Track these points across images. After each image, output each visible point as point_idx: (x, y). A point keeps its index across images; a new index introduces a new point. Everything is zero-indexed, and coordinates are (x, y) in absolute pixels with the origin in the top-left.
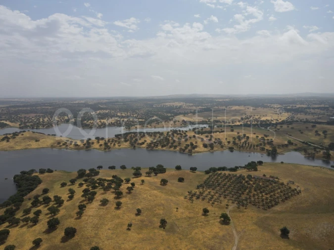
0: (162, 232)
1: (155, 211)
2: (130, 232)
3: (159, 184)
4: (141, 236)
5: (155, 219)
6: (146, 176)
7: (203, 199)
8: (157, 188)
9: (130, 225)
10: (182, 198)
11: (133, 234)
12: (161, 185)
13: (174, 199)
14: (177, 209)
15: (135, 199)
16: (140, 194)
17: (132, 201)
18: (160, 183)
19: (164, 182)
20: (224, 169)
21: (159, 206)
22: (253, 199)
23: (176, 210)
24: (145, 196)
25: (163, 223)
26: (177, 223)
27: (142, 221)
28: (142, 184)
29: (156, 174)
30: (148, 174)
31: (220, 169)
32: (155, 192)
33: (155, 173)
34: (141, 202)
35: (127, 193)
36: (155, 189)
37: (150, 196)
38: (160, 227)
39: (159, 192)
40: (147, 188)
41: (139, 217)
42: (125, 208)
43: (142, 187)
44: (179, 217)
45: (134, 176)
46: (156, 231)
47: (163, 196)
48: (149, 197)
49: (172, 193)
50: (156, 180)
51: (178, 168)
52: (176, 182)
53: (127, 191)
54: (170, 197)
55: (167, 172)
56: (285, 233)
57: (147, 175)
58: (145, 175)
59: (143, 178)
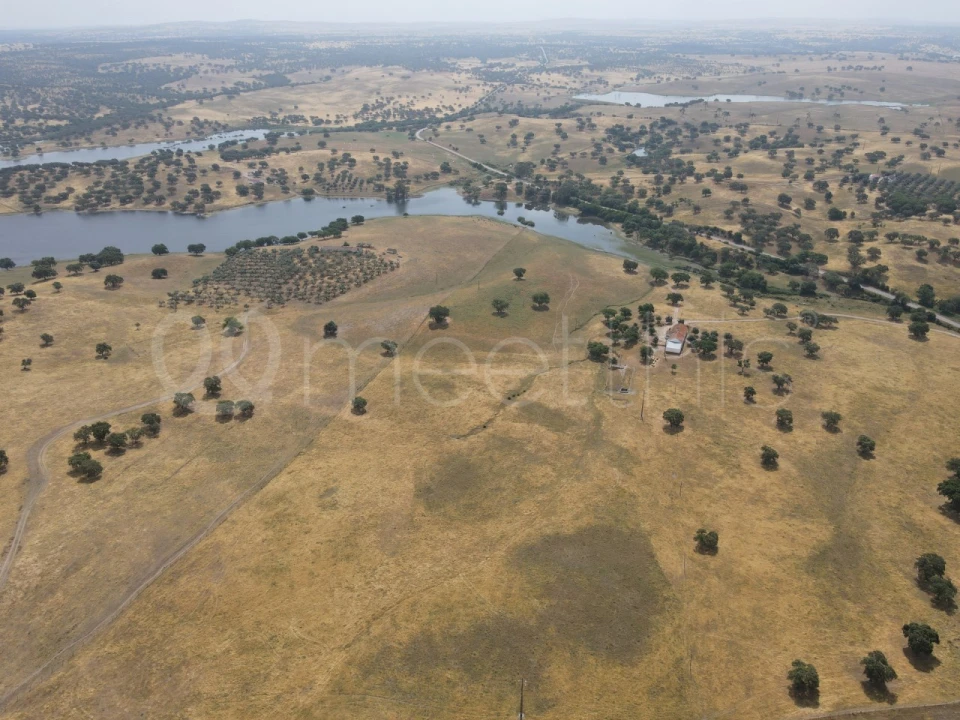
0: (102, 365)
1: (88, 335)
2: (28, 374)
3: (101, 287)
4: (54, 375)
5: (88, 348)
6: (69, 276)
7: (201, 303)
8: (96, 295)
9: (27, 363)
10: (154, 307)
11: (36, 375)
12: (106, 288)
13: (134, 310)
14: (138, 325)
15: (37, 320)
16: (50, 311)
17: (31, 325)
18: (104, 286)
19: (114, 282)
20: (269, 241)
21: (98, 325)
22: (302, 290)
23: (136, 328)
24: (64, 312)
25: (103, 350)
26: (135, 348)
27: (56, 355)
28: (58, 292)
29: (96, 268)
30: (75, 270)
31: (260, 242)
32: (90, 303)
33: (93, 267)
34: (53, 323)
35: (15, 312)
36: (89, 299)
37: (75, 312)
38: (98, 358)
39: (101, 302)
40: (71, 298)
41: (49, 349)
42: (13, 338)
43: (57, 297)
44: (142, 338)
45: (36, 280)
46: (88, 364)
47: (109, 308)
48: (73, 314)
49: (133, 300)
50: (95, 280)
51: (160, 250)
52: (149, 279)
53: (15, 308)
54: (126, 309)
55: (127, 263)
56: (330, 330)
57: (73, 272)
58: (67, 273)
59: (59, 280)
